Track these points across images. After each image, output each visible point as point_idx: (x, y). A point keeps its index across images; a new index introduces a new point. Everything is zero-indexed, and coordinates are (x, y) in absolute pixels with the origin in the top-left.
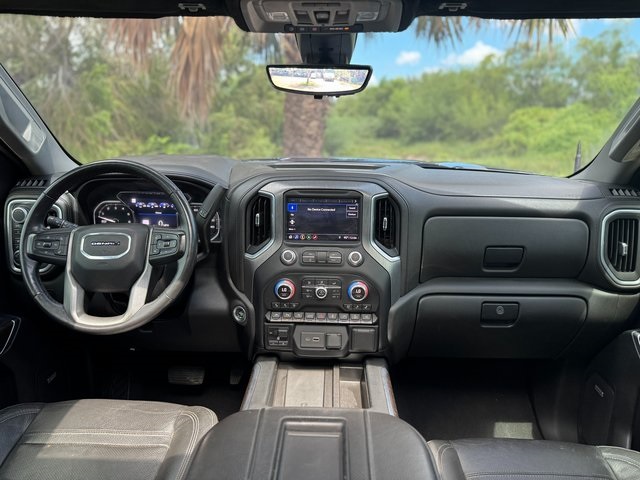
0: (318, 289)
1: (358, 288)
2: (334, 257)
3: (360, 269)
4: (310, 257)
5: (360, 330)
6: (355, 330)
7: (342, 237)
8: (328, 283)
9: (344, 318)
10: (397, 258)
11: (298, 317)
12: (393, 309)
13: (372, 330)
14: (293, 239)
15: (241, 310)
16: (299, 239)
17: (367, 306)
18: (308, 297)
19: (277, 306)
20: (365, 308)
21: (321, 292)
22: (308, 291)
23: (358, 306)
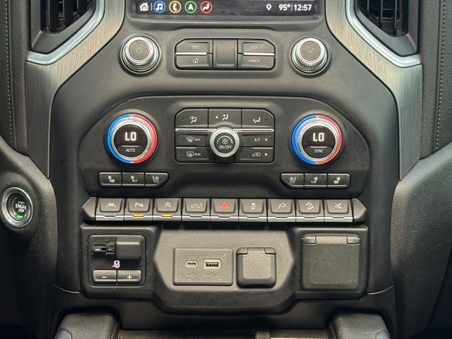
0: (215, 133)
1: (317, 130)
2: (256, 53)
3: (321, 84)
4: (195, 53)
5: (322, 239)
6: (310, 238)
7: (275, 5)
8: (240, 118)
9: (281, 210)
10: (414, 60)
11: (167, 209)
12: (404, 187)
13: (353, 239)
14: (151, 13)
15: (20, 197)
16: (167, 13)
17: (339, 179)
18: (190, 155)
19: (113, 181)
20: (335, 182)
21: (225, 141)
22: (190, 140)
23: (316, 179)
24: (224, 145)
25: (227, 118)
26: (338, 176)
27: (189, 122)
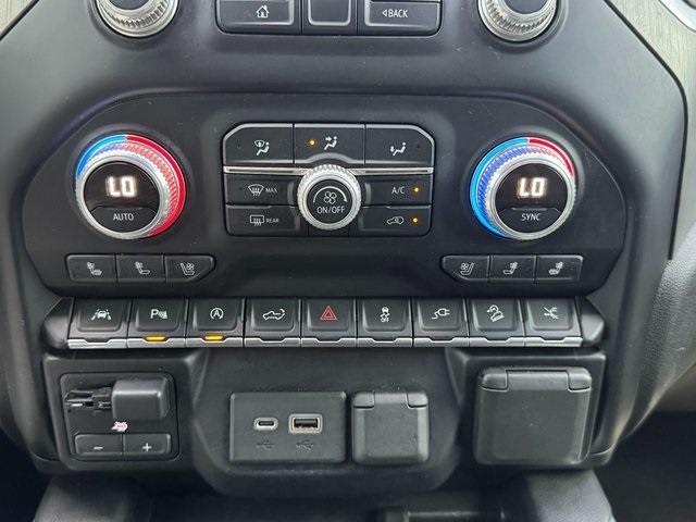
0: (310, 178)
1: (531, 171)
13: (579, 378)
17: (560, 265)
18: (257, 222)
19: (99, 272)
20: (553, 272)
21: (330, 198)
22: (256, 192)
23: (514, 266)
24: (329, 206)
25: (333, 145)
26: (559, 261)
27: (251, 153)
